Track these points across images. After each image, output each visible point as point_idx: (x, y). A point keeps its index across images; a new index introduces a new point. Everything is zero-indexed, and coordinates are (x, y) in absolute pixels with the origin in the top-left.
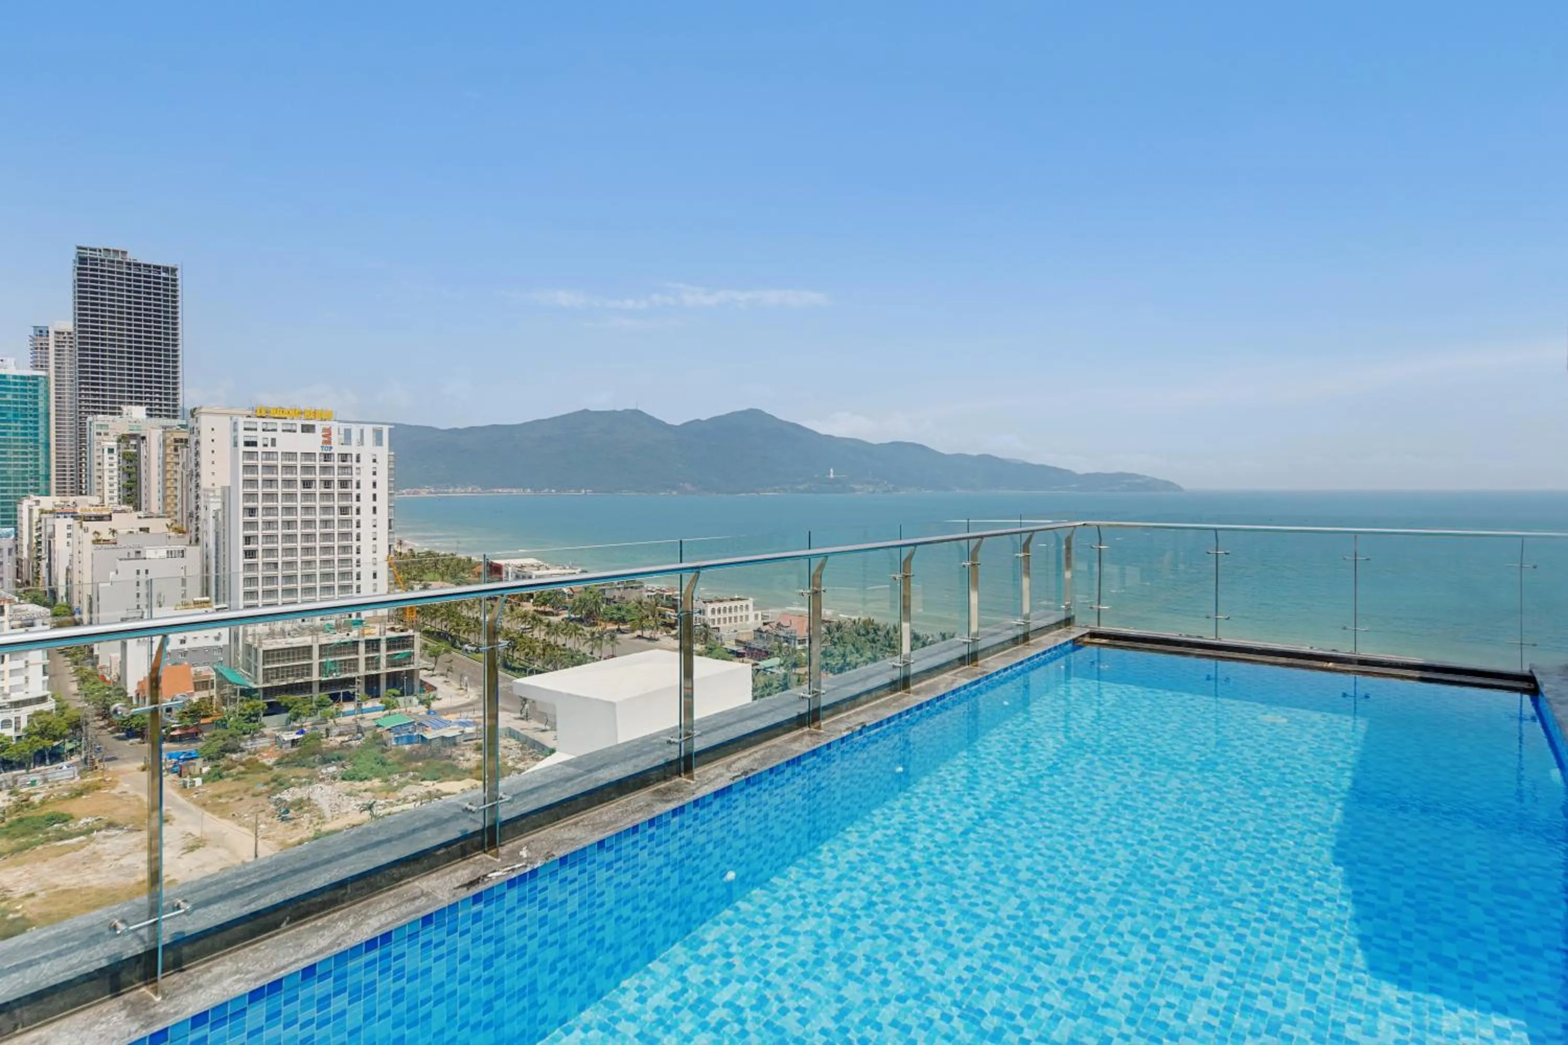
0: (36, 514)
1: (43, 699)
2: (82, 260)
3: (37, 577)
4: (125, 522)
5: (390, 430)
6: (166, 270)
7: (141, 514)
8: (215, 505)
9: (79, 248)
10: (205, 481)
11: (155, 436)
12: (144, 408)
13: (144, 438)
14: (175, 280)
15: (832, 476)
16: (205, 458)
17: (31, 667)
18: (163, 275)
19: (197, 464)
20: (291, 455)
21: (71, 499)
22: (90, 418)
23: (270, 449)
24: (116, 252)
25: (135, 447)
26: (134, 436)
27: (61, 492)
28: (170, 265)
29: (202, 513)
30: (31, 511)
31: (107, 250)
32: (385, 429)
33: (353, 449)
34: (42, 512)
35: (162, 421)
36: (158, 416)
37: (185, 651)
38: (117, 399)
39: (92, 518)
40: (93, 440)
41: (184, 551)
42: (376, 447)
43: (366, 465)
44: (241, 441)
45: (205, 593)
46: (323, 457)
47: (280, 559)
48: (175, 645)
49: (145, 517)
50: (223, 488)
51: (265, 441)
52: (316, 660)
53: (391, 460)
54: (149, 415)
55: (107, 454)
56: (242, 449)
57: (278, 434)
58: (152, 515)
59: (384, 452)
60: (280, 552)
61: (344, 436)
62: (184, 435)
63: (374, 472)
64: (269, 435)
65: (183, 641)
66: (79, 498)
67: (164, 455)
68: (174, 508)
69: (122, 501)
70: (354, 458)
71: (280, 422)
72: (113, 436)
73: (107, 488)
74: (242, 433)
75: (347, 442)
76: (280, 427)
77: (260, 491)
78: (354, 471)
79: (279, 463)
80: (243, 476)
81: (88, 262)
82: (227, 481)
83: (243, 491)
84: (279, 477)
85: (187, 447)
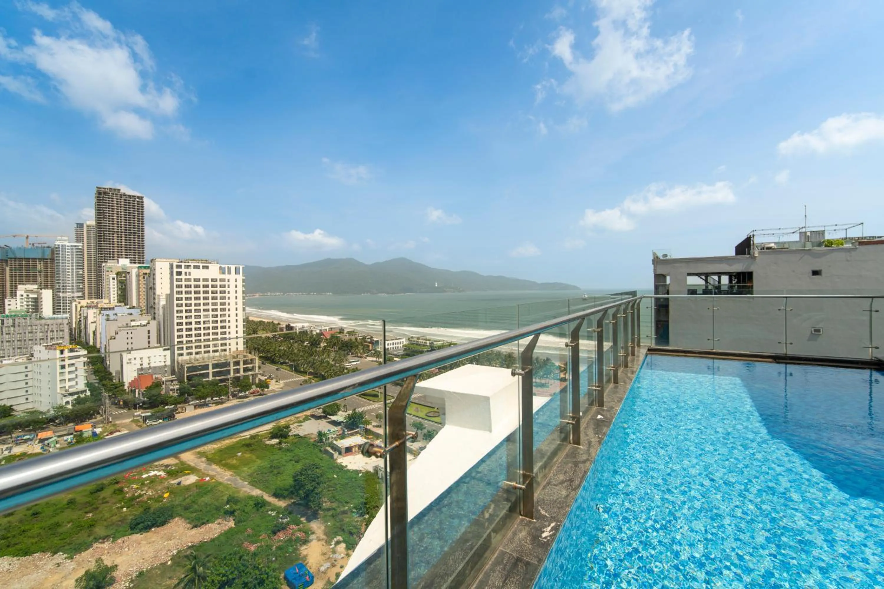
0: (79, 309)
1: (85, 391)
2: (99, 193)
3: (80, 336)
4: (122, 310)
5: (243, 268)
6: (138, 198)
7: (128, 307)
8: (163, 302)
9: (97, 188)
10: (158, 292)
11: (134, 272)
12: (128, 260)
13: (129, 273)
14: (143, 202)
15: (436, 285)
16: (158, 281)
17: (79, 377)
18: (137, 200)
19: (154, 284)
20: (197, 280)
21: (95, 301)
22: (103, 264)
23: (188, 277)
24: (115, 190)
25: (125, 277)
26: (123, 272)
27: (90, 297)
28: (140, 195)
29: (156, 306)
30: (76, 307)
31: (111, 189)
32: (241, 267)
33: (226, 276)
34: (81, 307)
35: (137, 265)
36: (135, 263)
37: (150, 368)
38: (116, 256)
39: (105, 309)
40: (105, 275)
41: (148, 323)
42: (237, 275)
43: (232, 283)
44: (175, 273)
45: (159, 342)
46: (212, 280)
47: (193, 326)
48: (145, 365)
49: (130, 308)
50: (167, 295)
51: (186, 273)
52: (211, 371)
53: (244, 281)
54: (131, 263)
55: (111, 281)
56: (175, 277)
57: (192, 270)
58: (133, 307)
59: (240, 277)
60: (193, 323)
61: (222, 271)
62: (148, 271)
63: (236, 287)
64: (188, 271)
65: (149, 364)
66: (99, 300)
67: (139, 280)
68: (143, 304)
69: (119, 301)
70: (227, 280)
71: (192, 265)
72: (115, 272)
73: (112, 296)
74: (175, 270)
75: (224, 273)
76: (192, 267)
77: (184, 296)
78: (227, 286)
79: (192, 283)
80: (175, 290)
81: (102, 194)
82: (168, 292)
83: (176, 296)
84: (193, 289)
85: (149, 277)
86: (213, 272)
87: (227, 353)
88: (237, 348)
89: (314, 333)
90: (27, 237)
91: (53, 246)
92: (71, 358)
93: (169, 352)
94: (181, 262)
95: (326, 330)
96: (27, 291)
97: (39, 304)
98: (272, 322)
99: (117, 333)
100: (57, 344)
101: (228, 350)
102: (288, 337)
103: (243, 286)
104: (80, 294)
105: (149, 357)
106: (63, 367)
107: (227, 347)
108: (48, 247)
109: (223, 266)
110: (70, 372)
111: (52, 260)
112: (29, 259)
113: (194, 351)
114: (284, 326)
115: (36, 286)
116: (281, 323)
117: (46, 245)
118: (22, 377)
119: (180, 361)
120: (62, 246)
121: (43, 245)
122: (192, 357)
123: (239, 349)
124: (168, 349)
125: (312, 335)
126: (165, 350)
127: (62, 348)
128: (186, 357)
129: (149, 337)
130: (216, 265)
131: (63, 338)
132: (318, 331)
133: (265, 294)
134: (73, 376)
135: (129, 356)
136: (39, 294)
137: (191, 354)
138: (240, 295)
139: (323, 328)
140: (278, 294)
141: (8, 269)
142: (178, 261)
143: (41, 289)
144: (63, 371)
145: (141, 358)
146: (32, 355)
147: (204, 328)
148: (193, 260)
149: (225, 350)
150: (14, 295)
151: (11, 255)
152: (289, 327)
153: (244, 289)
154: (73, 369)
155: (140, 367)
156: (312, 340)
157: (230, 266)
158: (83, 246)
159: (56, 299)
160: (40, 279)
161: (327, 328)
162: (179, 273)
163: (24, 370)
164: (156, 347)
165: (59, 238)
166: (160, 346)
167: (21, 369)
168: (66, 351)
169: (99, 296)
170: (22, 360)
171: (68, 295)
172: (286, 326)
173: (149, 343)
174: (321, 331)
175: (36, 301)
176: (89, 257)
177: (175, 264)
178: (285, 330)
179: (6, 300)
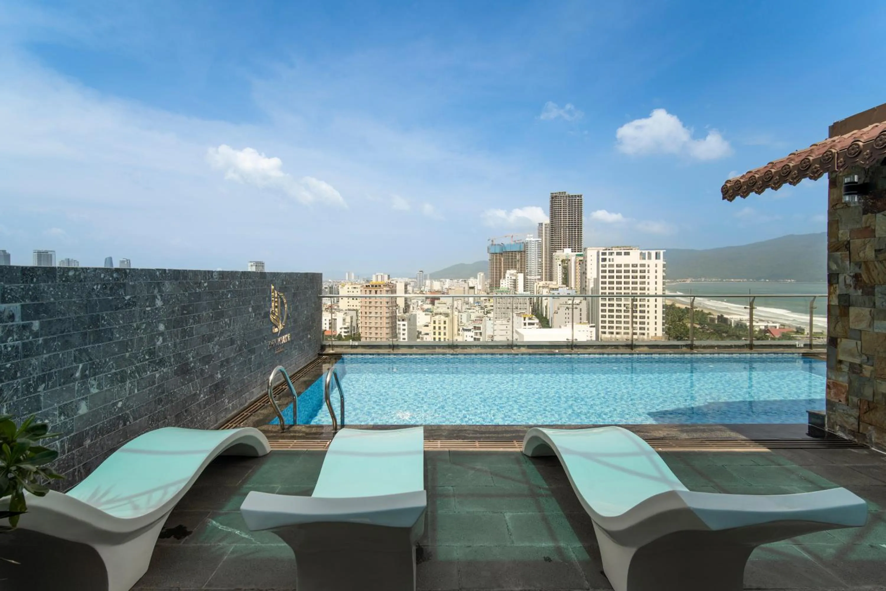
0: (538, 289)
2: (552, 198)
3: (537, 309)
4: (564, 290)
5: (664, 253)
6: (578, 196)
7: (568, 288)
8: (592, 285)
9: (552, 194)
10: (589, 276)
11: (573, 259)
12: (570, 249)
13: (570, 260)
14: (581, 199)
16: (589, 267)
18: (578, 198)
19: (586, 269)
20: (619, 266)
21: (548, 282)
22: (554, 254)
23: (611, 263)
24: (562, 193)
25: (567, 263)
26: (566, 260)
27: (546, 280)
28: (579, 194)
29: (587, 288)
30: (537, 286)
31: (560, 193)
32: (662, 252)
33: (646, 262)
34: (540, 286)
36: (575, 252)
38: (562, 246)
39: (553, 289)
40: (554, 261)
41: (580, 303)
42: (657, 260)
43: (652, 269)
44: (600, 260)
45: (588, 319)
46: (633, 266)
47: (615, 308)
50: (594, 279)
51: (609, 260)
53: (664, 266)
54: (572, 252)
55: (559, 267)
56: (601, 263)
57: (614, 256)
58: (572, 288)
59: (661, 262)
60: (615, 305)
61: (643, 256)
62: (582, 258)
63: (656, 272)
64: (611, 257)
66: (550, 282)
67: (576, 266)
68: (578, 286)
69: (563, 283)
70: (647, 266)
71: (615, 252)
72: (561, 260)
73: (558, 279)
74: (601, 257)
75: (644, 258)
76: (615, 253)
77: (607, 280)
78: (647, 271)
79: (615, 269)
80: (601, 274)
81: (554, 198)
82: (596, 277)
83: (601, 280)
84: (615, 274)
85: (583, 263)
86: (634, 257)
87: (645, 337)
88: (656, 334)
89: (756, 329)
90: (512, 237)
91: (525, 242)
93: (594, 329)
94: (606, 250)
95: (776, 327)
96: (511, 274)
97: (517, 284)
98: (702, 311)
99: (559, 309)
100: (523, 313)
101: (646, 334)
102: (721, 330)
103: (664, 271)
104: (539, 277)
105: (579, 331)
107: (646, 332)
108: (523, 243)
109: (644, 252)
111: (525, 252)
112: (513, 252)
113: (615, 330)
114: (716, 317)
115: (515, 271)
116: (713, 313)
117: (522, 241)
119: (603, 338)
120: (530, 241)
121: (520, 242)
122: (614, 336)
123: (658, 335)
124: (594, 327)
125: (753, 331)
126: (591, 327)
127: (525, 316)
128: (608, 336)
129: (581, 314)
130: (636, 250)
131: (525, 309)
132: (762, 327)
133: (699, 279)
136: (517, 276)
137: (612, 333)
138: (660, 280)
139: (771, 324)
140: (714, 280)
141: (502, 259)
142: (604, 248)
143: (518, 273)
147: (625, 310)
148: (618, 247)
149: (644, 334)
150: (504, 277)
151: (504, 250)
152: (721, 318)
153: (664, 274)
157: (650, 251)
158: (542, 241)
159: (525, 280)
160: (518, 266)
161: (778, 325)
162: (604, 260)
163: (506, 329)
164: (585, 323)
165: (528, 235)
166: (589, 322)
167: (504, 327)
168: (527, 319)
169: (551, 280)
170: (505, 322)
171: (532, 277)
172: (718, 316)
173: (581, 319)
174: (766, 327)
175: (515, 282)
176: (546, 250)
177: (601, 251)
178: (716, 322)
179: (501, 281)
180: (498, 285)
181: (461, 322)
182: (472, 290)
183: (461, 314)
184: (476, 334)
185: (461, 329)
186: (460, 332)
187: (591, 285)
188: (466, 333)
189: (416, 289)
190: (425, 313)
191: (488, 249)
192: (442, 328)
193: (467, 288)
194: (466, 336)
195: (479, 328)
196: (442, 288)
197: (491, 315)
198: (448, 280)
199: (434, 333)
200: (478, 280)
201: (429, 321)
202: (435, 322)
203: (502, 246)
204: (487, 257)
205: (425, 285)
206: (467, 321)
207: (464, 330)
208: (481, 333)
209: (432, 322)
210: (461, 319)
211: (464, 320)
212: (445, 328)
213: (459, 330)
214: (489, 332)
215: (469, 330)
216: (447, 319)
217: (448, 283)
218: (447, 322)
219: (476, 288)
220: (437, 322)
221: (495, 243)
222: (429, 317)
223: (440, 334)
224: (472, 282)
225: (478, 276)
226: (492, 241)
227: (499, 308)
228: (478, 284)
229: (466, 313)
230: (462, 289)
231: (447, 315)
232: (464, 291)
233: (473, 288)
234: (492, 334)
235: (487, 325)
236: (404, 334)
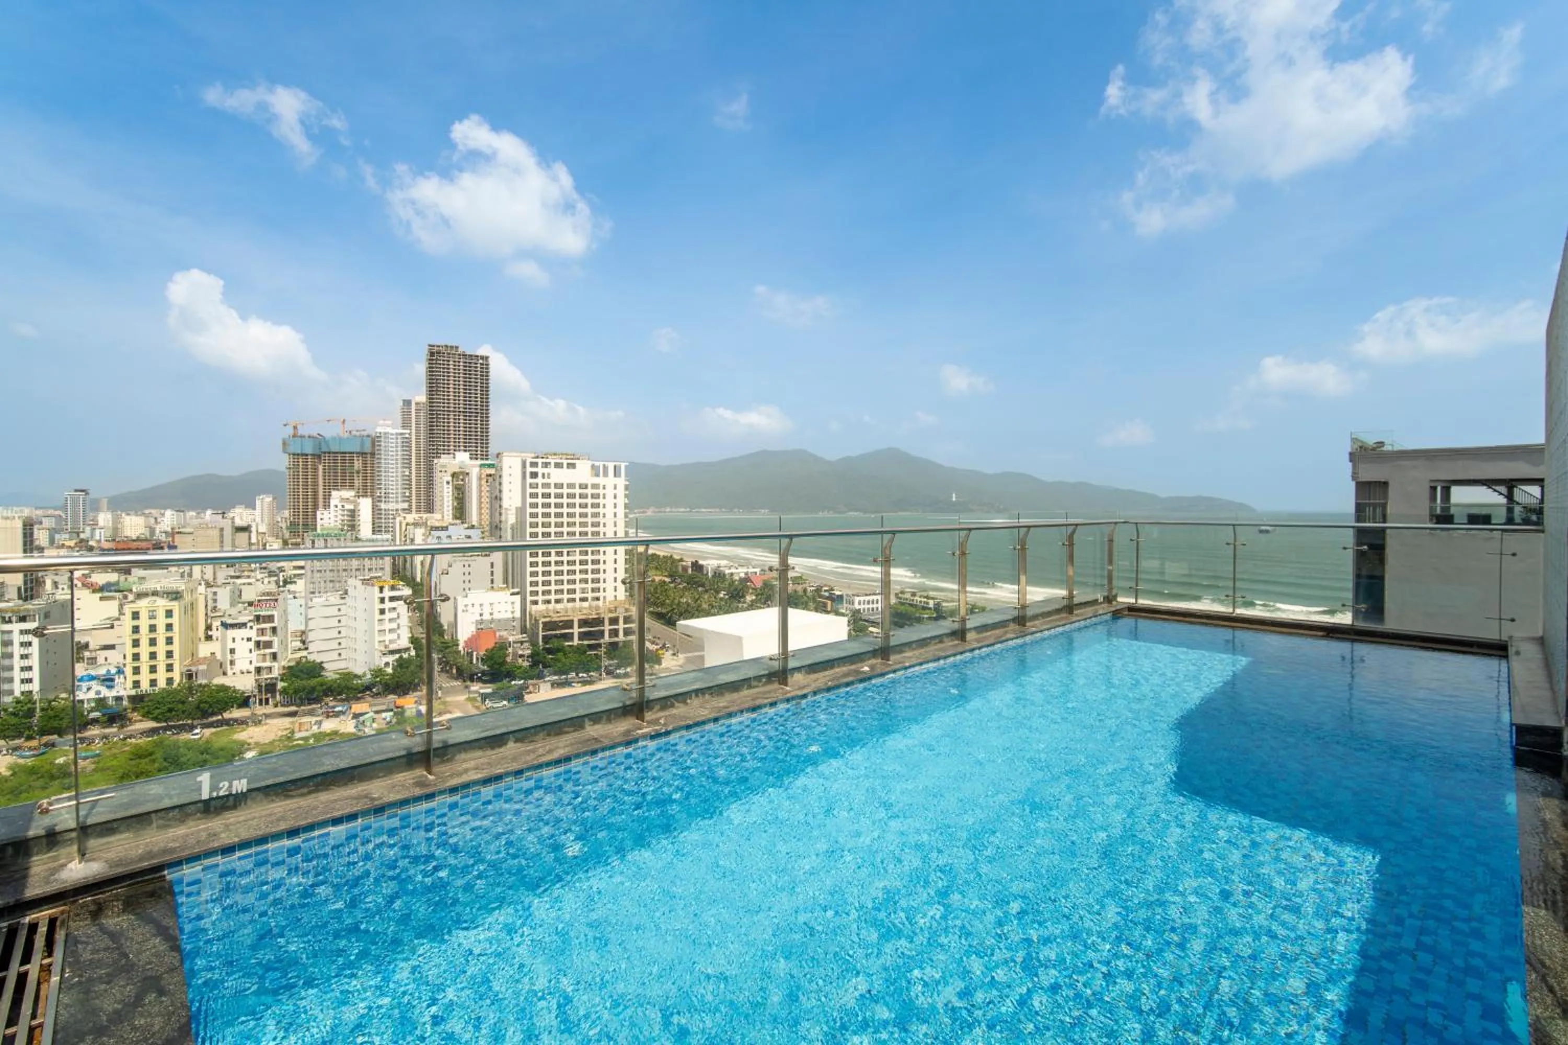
0: (404, 528)
1: (407, 649)
2: (432, 354)
3: (405, 568)
4: (457, 531)
5: (626, 467)
6: (482, 358)
7: (466, 526)
9: (430, 345)
10: (505, 503)
11: (475, 472)
12: (467, 454)
13: (468, 474)
14: (487, 365)
15: (954, 499)
16: (505, 488)
17: (401, 628)
18: (481, 361)
19: (500, 491)
20: (559, 486)
21: (425, 516)
22: (436, 461)
23: (546, 481)
24: (452, 347)
25: (462, 480)
26: (462, 473)
27: (418, 511)
28: (485, 354)
29: (502, 526)
30: (401, 524)
31: (446, 346)
32: (623, 465)
33: (600, 480)
34: (407, 524)
35: (479, 462)
36: (477, 459)
37: (492, 621)
38: (452, 447)
39: (437, 528)
40: (437, 476)
42: (617, 479)
43: (610, 492)
44: (528, 475)
45: (506, 581)
46: (581, 486)
47: (553, 558)
48: (487, 617)
49: (468, 528)
50: (517, 508)
51: (543, 475)
52: (576, 630)
53: (627, 488)
54: (471, 458)
55: (445, 486)
56: (529, 480)
57: (551, 470)
58: (473, 527)
59: (621, 482)
60: (553, 554)
61: (595, 471)
62: (492, 471)
63: (615, 497)
64: (546, 471)
65: (491, 614)
66: (429, 515)
67: (480, 486)
68: (486, 522)
69: (455, 517)
70: (601, 487)
71: (553, 462)
72: (450, 472)
73: (446, 509)
74: (529, 469)
75: (597, 475)
76: (553, 465)
77: (540, 510)
78: (601, 496)
79: (553, 491)
80: (529, 500)
81: (435, 356)
82: (519, 504)
83: (529, 510)
84: (553, 500)
85: (494, 480)
86: (582, 473)
87: (600, 603)
88: (615, 597)
89: (736, 578)
90: (344, 422)
91: (374, 435)
92: (392, 599)
93: (517, 598)
94: (537, 457)
95: (756, 573)
96: (342, 500)
97: (357, 518)
98: (671, 556)
99: (450, 566)
100: (376, 577)
101: (602, 599)
102: (695, 583)
103: (626, 496)
104: (406, 505)
105: (491, 604)
106: (382, 612)
107: (601, 594)
108: (368, 436)
109: (597, 464)
110: (391, 620)
111: (373, 454)
112: (345, 453)
113: (553, 597)
114: (690, 564)
115: (352, 493)
116: (685, 559)
117: (365, 433)
118: (334, 622)
119: (533, 613)
120: (385, 433)
121: (363, 433)
122: (551, 606)
123: (618, 598)
124: (517, 593)
125: (733, 582)
126: (513, 594)
127: (381, 584)
128: (541, 607)
129: (492, 573)
130: (585, 461)
131: (382, 569)
132: (742, 575)
133: (663, 510)
134: (394, 625)
135: (466, 601)
136: (356, 504)
137: (549, 602)
138: (621, 511)
139: (751, 570)
141: (321, 467)
142: (533, 455)
143: (359, 497)
144: (382, 617)
145: (481, 605)
146: (346, 593)
147: (568, 562)
148: (555, 454)
149: (598, 599)
150: (327, 506)
151: (324, 449)
152: (697, 567)
153: (627, 501)
154: (394, 615)
155: (479, 618)
156: (732, 589)
157: (606, 463)
158: (410, 434)
159: (376, 512)
160: (358, 482)
161: (758, 570)
162: (534, 475)
163: (337, 613)
164: (502, 589)
165: (381, 422)
166: (507, 587)
167: (333, 611)
168: (386, 589)
169: (430, 509)
170: (334, 598)
171: (391, 506)
172: (692, 563)
173: (492, 581)
174: (746, 574)
175: (353, 514)
176: (418, 450)
177: (529, 461)
178: (690, 571)
179: (318, 513)
180: (309, 524)
181: (215, 609)
182: (243, 536)
183: (214, 589)
184: (262, 632)
185: (216, 624)
186: (213, 633)
187: (511, 519)
188: (231, 633)
189: (61, 538)
190: (99, 595)
191: (285, 444)
192: (161, 628)
193: (228, 532)
194: (234, 640)
195: (270, 618)
196: (152, 531)
197: (300, 586)
198: (169, 513)
199: (136, 643)
200: (258, 512)
201: (116, 614)
202: (136, 616)
203: (318, 440)
204: (282, 463)
205: (94, 525)
206: (232, 605)
207: (225, 626)
208: (274, 630)
209: (128, 616)
210: (215, 601)
211: (224, 602)
212: (169, 627)
213: (209, 628)
214: (296, 624)
215: (243, 625)
216: (175, 606)
217: (169, 519)
218: (176, 614)
219: (254, 529)
220: (144, 615)
221: (301, 432)
222: (114, 605)
223: (153, 642)
224: (240, 515)
225: (258, 503)
226: (295, 428)
227: (320, 571)
228: (258, 520)
229: (228, 588)
230: (216, 533)
231: (175, 595)
232: (222, 536)
233: (246, 529)
234: (303, 628)
235: (290, 609)
236: (24, 657)
